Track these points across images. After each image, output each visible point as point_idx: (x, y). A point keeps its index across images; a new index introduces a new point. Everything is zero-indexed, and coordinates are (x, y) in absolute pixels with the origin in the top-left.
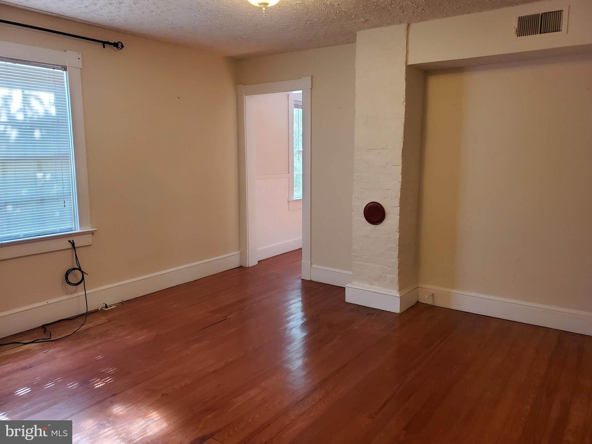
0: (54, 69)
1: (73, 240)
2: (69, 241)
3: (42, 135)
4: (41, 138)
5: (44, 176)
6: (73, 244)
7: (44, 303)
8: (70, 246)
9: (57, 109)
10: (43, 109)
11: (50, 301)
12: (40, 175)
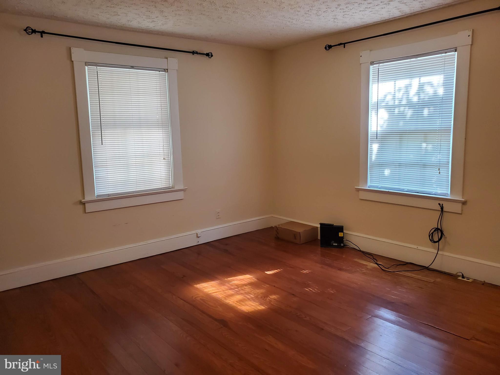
0: (446, 53)
1: (442, 204)
2: (439, 204)
3: (429, 112)
4: (429, 114)
5: (427, 145)
6: (442, 208)
7: (415, 247)
8: (439, 208)
9: (445, 88)
10: (432, 90)
11: (420, 248)
12: (424, 145)
